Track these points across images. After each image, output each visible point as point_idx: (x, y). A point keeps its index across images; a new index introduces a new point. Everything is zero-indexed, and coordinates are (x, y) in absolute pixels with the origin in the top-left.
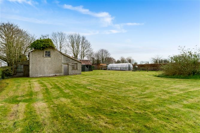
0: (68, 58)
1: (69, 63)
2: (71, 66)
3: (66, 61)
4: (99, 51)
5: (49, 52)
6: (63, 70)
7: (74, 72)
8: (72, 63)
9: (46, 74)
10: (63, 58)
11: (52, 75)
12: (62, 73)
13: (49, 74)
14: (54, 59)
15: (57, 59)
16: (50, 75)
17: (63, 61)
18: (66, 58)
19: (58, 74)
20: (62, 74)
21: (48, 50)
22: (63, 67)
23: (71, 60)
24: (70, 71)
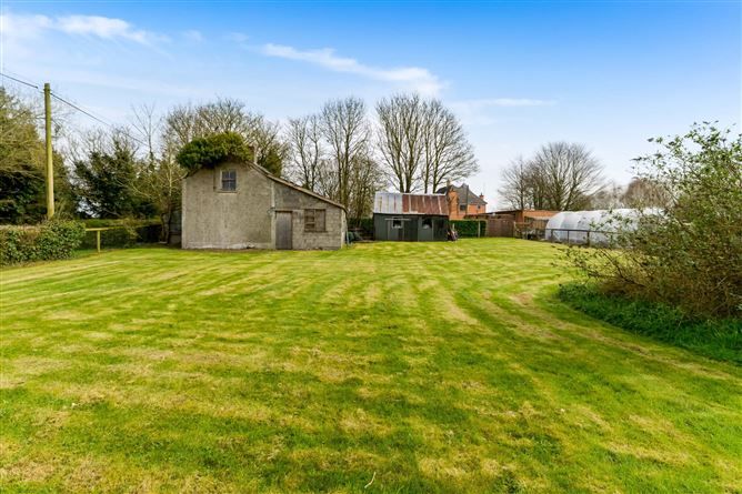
0: (292, 192)
1: (295, 208)
2: (301, 218)
3: (284, 200)
4: (542, 153)
5: (234, 175)
6: (273, 233)
7: (311, 238)
8: (306, 210)
9: (223, 243)
10: (273, 194)
11: (240, 246)
12: (270, 241)
13: (232, 242)
14: (247, 194)
15: (254, 195)
16: (234, 247)
17: (273, 201)
18: (284, 192)
19: (259, 245)
20: (272, 244)
21: (230, 168)
22: (273, 223)
23: (302, 199)
24: (298, 236)
